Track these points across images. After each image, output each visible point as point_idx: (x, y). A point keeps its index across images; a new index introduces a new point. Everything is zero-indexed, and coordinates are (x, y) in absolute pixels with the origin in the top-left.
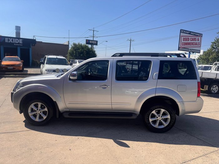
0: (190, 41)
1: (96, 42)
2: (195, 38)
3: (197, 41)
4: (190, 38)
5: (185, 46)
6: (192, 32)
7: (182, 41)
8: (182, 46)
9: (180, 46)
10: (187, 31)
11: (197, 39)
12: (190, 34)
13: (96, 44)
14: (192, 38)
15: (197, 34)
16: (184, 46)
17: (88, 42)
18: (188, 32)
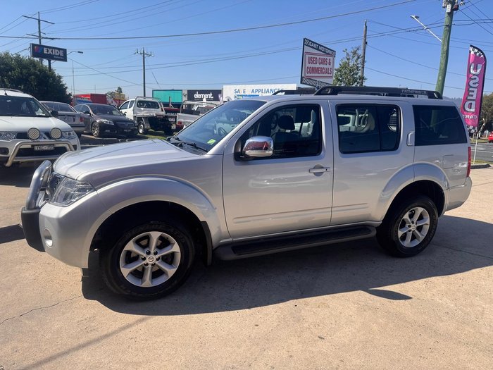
0: (318, 65)
1: (61, 53)
2: (325, 57)
3: (328, 66)
4: (318, 57)
5: (311, 75)
6: (321, 46)
7: (308, 65)
8: (307, 75)
9: (303, 75)
10: (314, 43)
11: (328, 61)
12: (318, 49)
13: (64, 58)
14: (321, 57)
15: (328, 51)
16: (309, 75)
17: (38, 50)
18: (315, 46)
